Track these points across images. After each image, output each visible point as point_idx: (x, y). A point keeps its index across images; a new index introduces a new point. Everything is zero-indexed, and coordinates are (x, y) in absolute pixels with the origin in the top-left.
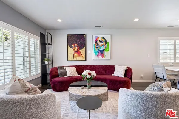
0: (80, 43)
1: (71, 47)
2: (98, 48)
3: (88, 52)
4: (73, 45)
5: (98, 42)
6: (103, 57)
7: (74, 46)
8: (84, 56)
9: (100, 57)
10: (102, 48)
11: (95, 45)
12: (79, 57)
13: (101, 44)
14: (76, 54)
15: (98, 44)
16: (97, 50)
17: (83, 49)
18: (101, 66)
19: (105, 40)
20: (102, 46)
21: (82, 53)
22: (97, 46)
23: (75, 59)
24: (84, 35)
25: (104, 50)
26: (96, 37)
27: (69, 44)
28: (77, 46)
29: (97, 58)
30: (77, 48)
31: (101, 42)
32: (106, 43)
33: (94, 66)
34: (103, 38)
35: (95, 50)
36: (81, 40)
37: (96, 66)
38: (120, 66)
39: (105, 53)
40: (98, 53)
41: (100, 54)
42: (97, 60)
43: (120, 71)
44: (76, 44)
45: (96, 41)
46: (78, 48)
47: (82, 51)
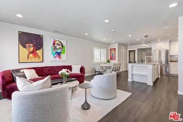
0: (36, 44)
1: (25, 47)
2: (56, 50)
3: (45, 53)
4: (27, 45)
5: (56, 45)
6: (60, 59)
7: (29, 46)
8: (41, 57)
9: (58, 59)
10: (59, 51)
11: (53, 48)
12: (35, 59)
13: (58, 47)
14: (31, 55)
15: (55, 47)
16: (54, 52)
17: (40, 50)
18: (59, 66)
19: (62, 44)
20: (59, 49)
21: (38, 54)
22: (55, 48)
23: (29, 61)
24: (42, 36)
25: (61, 53)
26: (54, 40)
27: (21, 43)
28: (33, 47)
29: (55, 59)
30: (32, 48)
31: (58, 45)
32: (62, 46)
33: (52, 67)
34: (60, 42)
35: (52, 52)
36: (37, 40)
37: (55, 66)
38: (76, 66)
39: (62, 55)
40: (56, 55)
41: (57, 56)
42: (54, 61)
43: (77, 69)
44: (32, 44)
45: (54, 44)
46: (34, 49)
47: (39, 52)
